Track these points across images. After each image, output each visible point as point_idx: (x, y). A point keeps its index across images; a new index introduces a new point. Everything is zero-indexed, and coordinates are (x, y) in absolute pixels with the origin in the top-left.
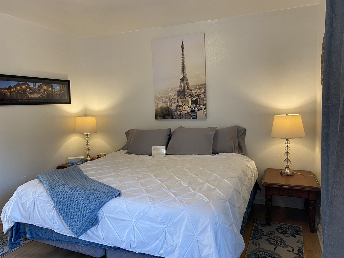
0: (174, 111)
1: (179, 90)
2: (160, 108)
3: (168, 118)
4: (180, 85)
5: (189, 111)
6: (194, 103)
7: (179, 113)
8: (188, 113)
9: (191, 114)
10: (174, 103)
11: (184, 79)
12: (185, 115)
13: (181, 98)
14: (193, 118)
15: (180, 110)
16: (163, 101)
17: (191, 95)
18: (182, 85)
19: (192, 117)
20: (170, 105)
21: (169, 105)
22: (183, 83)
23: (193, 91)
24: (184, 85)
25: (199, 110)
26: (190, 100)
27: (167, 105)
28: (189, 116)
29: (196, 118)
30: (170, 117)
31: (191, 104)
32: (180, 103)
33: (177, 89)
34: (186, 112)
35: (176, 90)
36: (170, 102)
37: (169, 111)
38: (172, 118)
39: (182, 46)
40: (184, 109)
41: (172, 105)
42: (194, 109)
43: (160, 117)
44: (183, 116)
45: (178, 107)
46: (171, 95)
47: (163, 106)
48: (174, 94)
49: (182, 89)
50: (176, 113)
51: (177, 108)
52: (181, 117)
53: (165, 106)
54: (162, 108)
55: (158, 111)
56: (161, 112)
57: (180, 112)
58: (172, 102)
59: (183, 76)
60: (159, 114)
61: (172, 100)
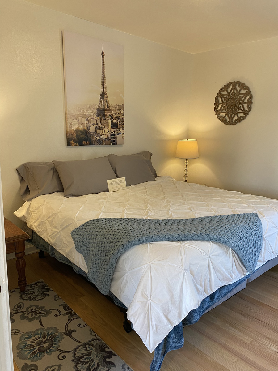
0: (93, 135)
1: (99, 109)
2: (75, 130)
3: (84, 143)
4: (100, 102)
5: (109, 136)
6: (114, 126)
7: (98, 138)
8: (108, 138)
9: (111, 139)
10: (93, 124)
11: (104, 96)
12: (105, 140)
13: (100, 118)
14: (113, 144)
15: (99, 134)
16: (78, 121)
17: (111, 116)
18: (102, 103)
19: (111, 142)
20: (88, 126)
21: (86, 126)
22: (102, 100)
23: (113, 112)
24: (104, 103)
25: (118, 135)
26: (110, 121)
27: (84, 126)
28: (109, 142)
29: (116, 144)
30: (87, 142)
31: (112, 127)
32: (100, 125)
33: (97, 107)
34: (106, 137)
35: (95, 109)
36: (88, 123)
37: (86, 135)
38: (91, 144)
39: (103, 53)
40: (103, 133)
41: (90, 127)
42: (114, 133)
43: (75, 142)
44: (102, 141)
45: (98, 130)
46: (90, 114)
47: (78, 127)
48: (93, 113)
49: (102, 107)
50: (95, 138)
51: (96, 131)
52: (101, 142)
53: (81, 128)
54: (77, 131)
55: (72, 135)
56: (77, 136)
57: (100, 136)
58: (90, 123)
59: (103, 92)
60: (74, 138)
61: (90, 121)
